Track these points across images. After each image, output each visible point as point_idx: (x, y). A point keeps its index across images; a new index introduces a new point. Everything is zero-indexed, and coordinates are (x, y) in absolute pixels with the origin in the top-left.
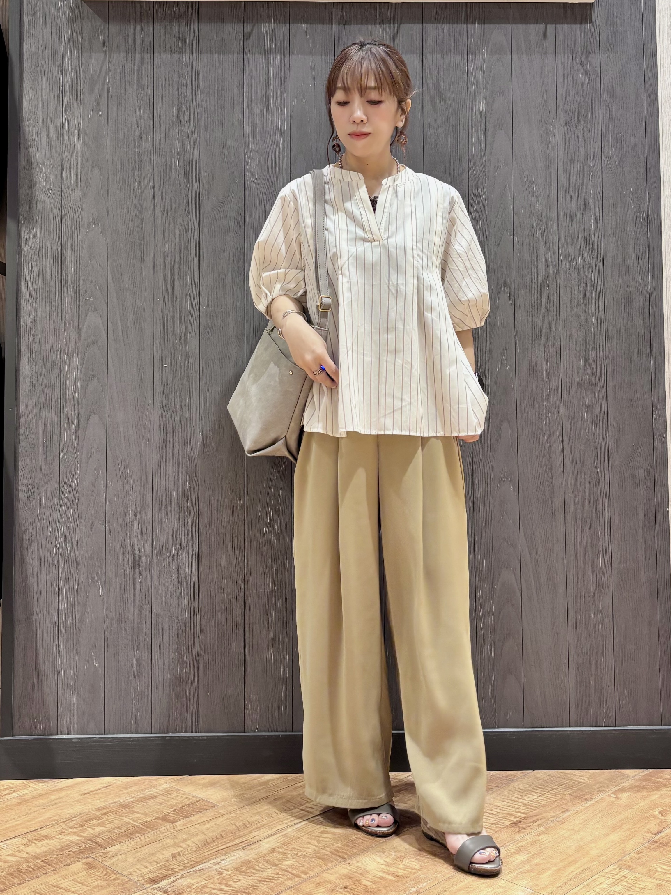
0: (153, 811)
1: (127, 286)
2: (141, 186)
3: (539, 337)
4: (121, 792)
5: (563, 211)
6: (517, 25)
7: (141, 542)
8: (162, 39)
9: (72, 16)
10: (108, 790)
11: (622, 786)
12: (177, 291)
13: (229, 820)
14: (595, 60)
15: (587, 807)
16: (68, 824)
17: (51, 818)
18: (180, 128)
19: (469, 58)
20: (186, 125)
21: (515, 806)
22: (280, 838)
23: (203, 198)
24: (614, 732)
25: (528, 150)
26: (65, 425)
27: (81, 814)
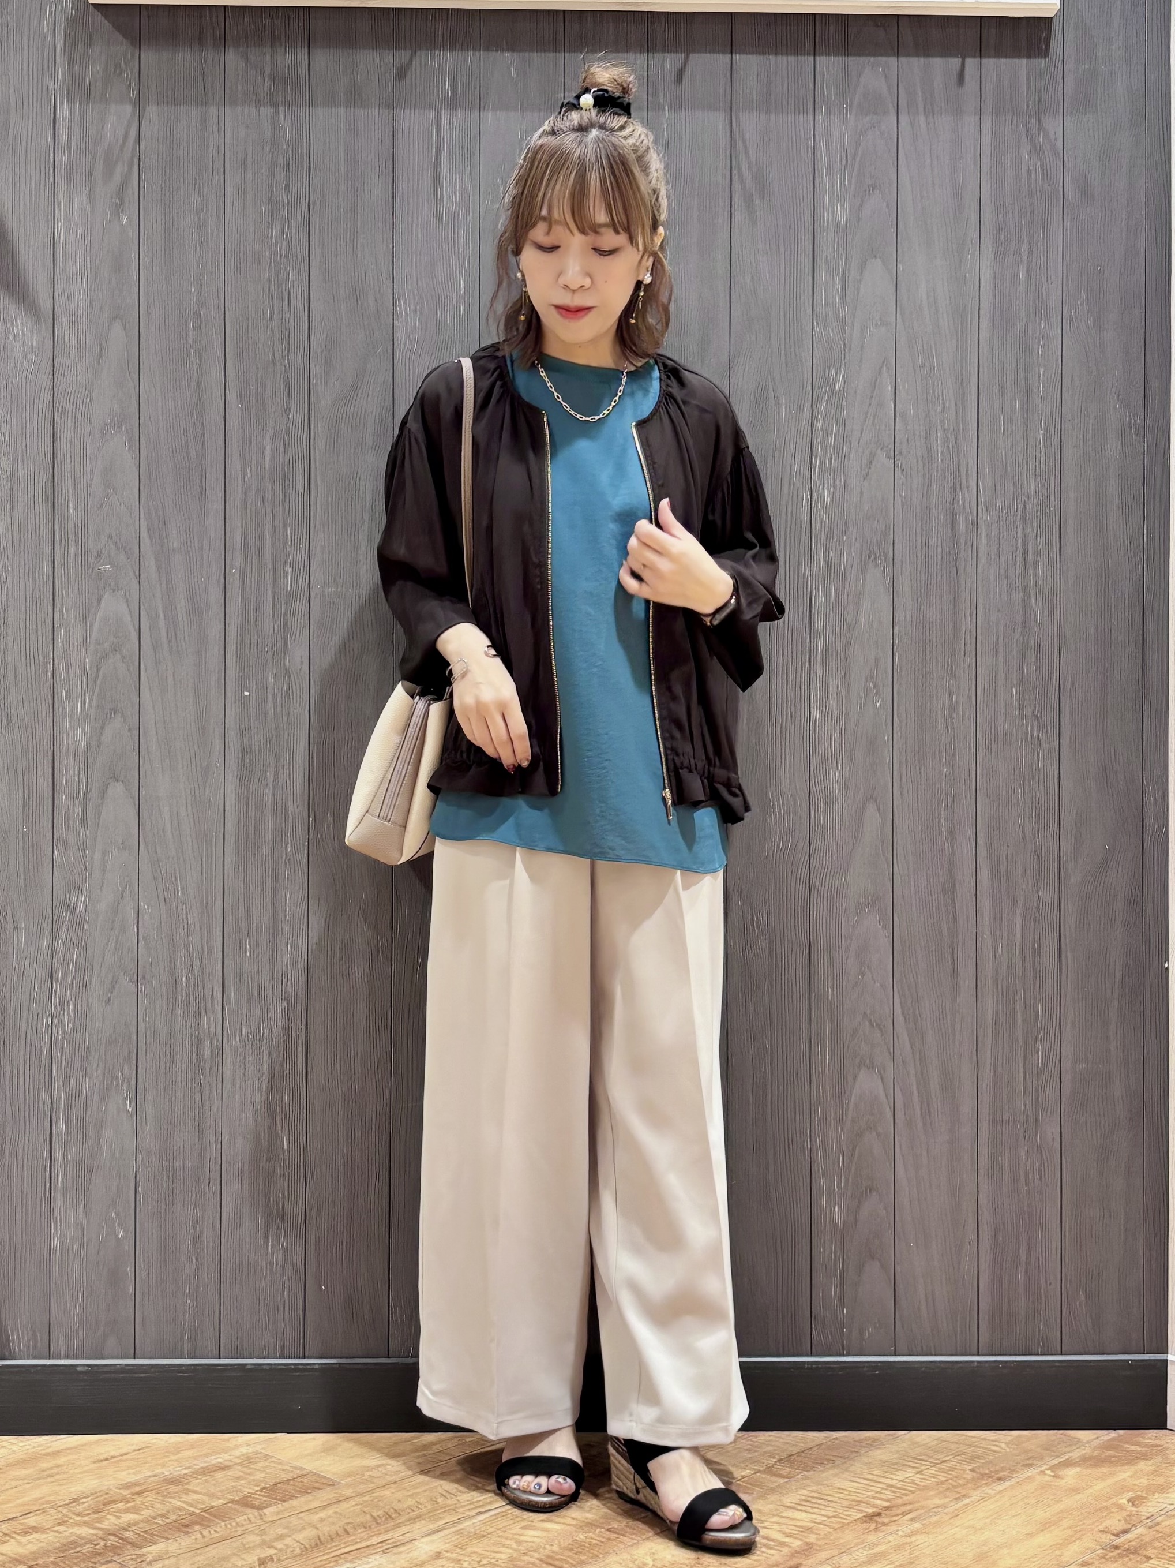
0: (223, 1491)
1: (175, 545)
2: (200, 356)
3: (938, 648)
4: (167, 1459)
5: (989, 413)
6: (908, 58)
7: (203, 1015)
8: (240, 78)
9: (73, 34)
10: (142, 1456)
11: (1067, 1457)
12: (268, 556)
13: (359, 1507)
14: (1053, 126)
15: (1000, 1491)
16: (72, 1509)
17: (43, 1498)
18: (273, 249)
19: (817, 121)
20: (285, 243)
21: (874, 1489)
22: (450, 1536)
23: (317, 381)
24: (1057, 1364)
25: (924, 297)
26: (63, 798)
27: (96, 1493)
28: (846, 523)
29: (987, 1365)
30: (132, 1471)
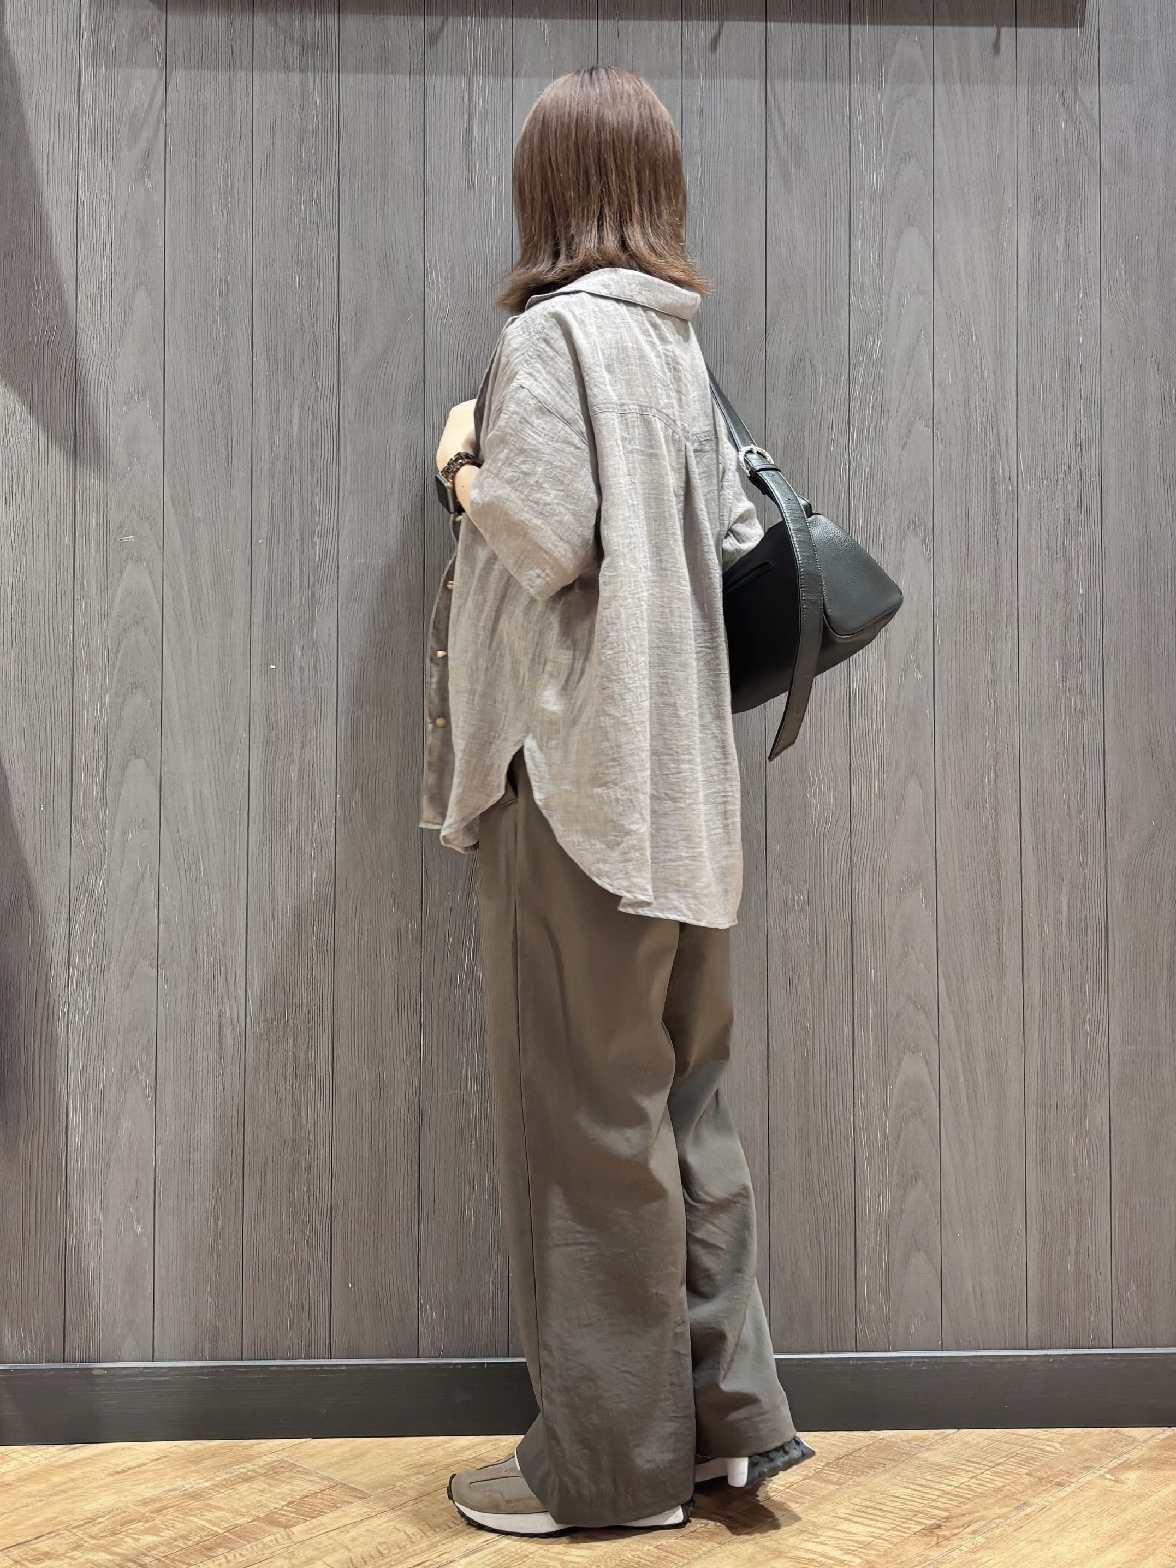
0: (247, 1506)
1: (200, 515)
2: (227, 324)
3: (979, 620)
4: (186, 1470)
5: (1027, 382)
6: (944, 28)
7: (225, 1001)
8: (269, 43)
10: (162, 1465)
11: (1125, 1459)
12: (296, 526)
13: (392, 1523)
14: (1089, 96)
15: (1061, 1499)
16: (87, 1530)
17: (55, 1518)
18: (302, 214)
19: (852, 89)
20: (314, 209)
21: (928, 1496)
23: (346, 349)
24: (1109, 1358)
25: (962, 267)
26: (81, 777)
27: (112, 1511)
28: (885, 493)
29: (1037, 1359)
30: (151, 1485)
